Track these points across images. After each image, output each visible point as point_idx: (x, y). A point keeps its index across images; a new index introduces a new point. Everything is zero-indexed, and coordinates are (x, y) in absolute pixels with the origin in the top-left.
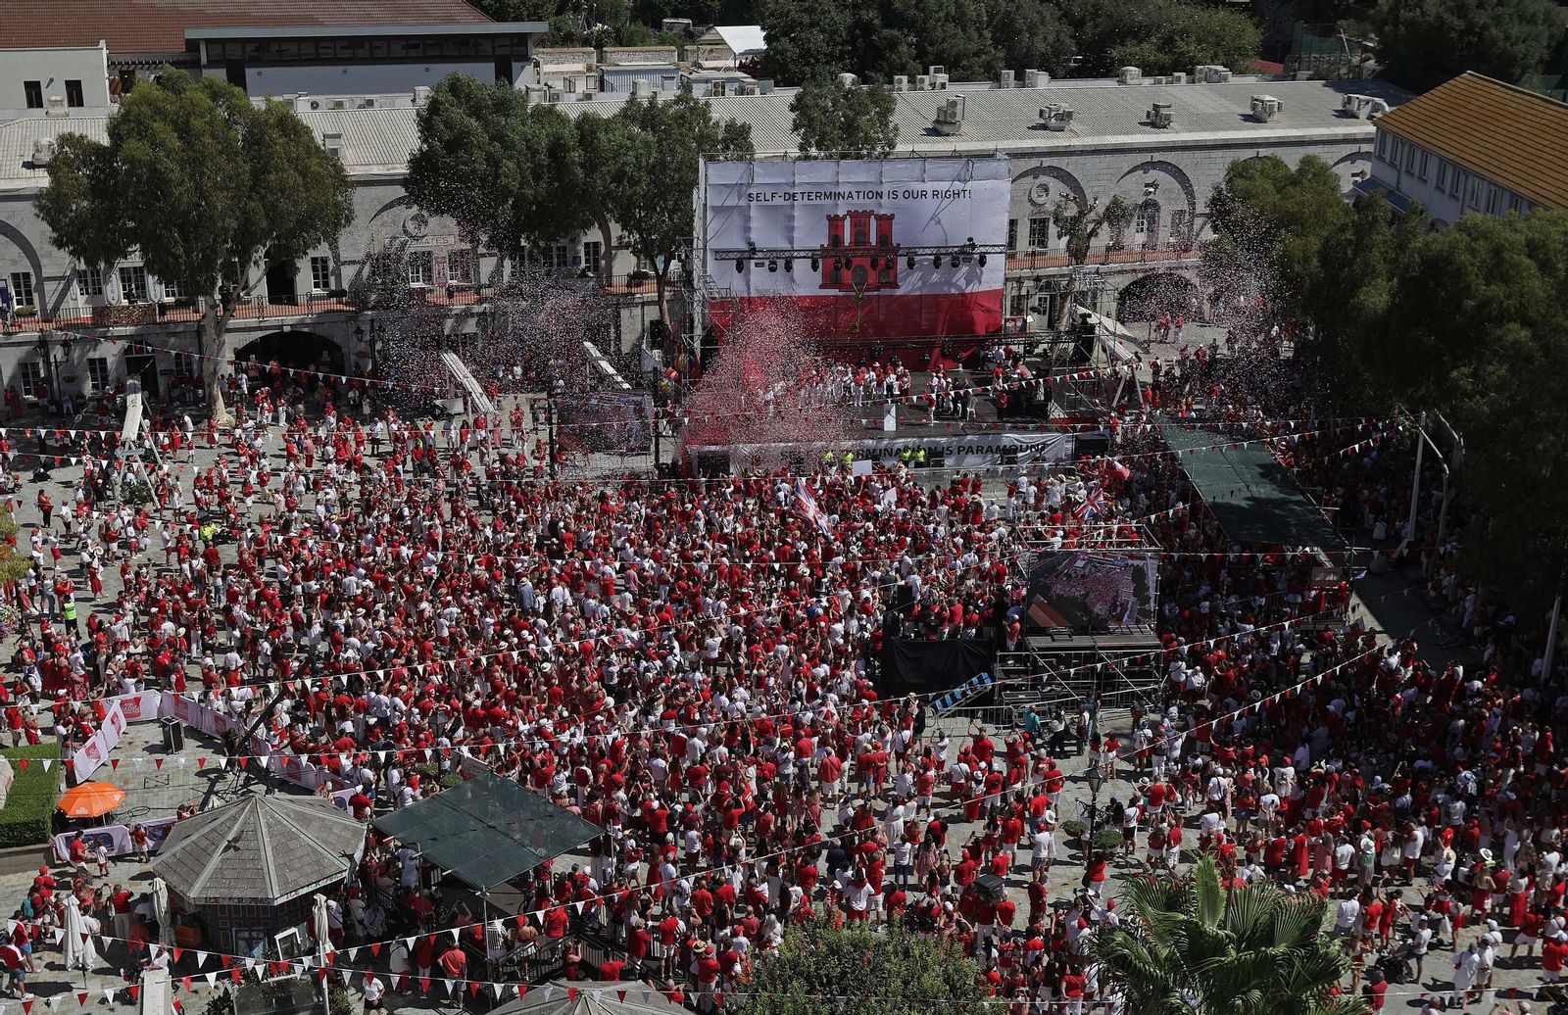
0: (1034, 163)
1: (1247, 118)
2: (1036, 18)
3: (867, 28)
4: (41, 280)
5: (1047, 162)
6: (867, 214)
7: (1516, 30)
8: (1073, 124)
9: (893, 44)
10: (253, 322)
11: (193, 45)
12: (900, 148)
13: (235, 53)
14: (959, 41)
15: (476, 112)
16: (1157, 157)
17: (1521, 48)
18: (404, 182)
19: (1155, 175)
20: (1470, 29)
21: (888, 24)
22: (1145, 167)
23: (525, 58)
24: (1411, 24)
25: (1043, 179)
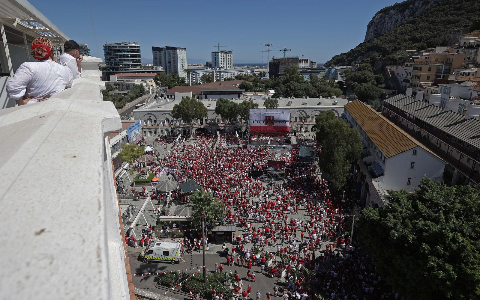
0: (300, 110)
1: (333, 104)
2: (312, 89)
3: (287, 91)
4: (174, 121)
5: (301, 109)
6: (271, 116)
7: (374, 93)
8: (307, 104)
9: (290, 93)
10: (197, 126)
11: (201, 92)
12: (278, 107)
13: (206, 93)
14: (300, 92)
15: (223, 102)
16: (317, 109)
17: (375, 95)
18: (215, 110)
19: (317, 112)
20: (367, 92)
21: (290, 90)
22: (316, 111)
23: (242, 94)
24: (359, 92)
25: (301, 112)
